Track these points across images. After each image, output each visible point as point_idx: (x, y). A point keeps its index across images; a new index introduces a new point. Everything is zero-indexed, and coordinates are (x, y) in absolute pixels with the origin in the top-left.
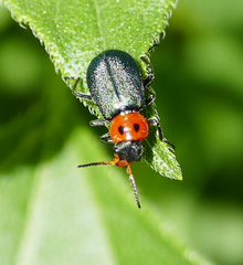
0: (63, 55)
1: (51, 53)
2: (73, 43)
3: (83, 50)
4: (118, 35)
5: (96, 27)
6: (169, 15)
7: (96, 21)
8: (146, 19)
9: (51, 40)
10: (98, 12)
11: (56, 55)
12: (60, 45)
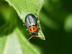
0: (20, 13)
1: (17, 12)
2: (22, 10)
3: (24, 12)
4: (32, 9)
5: (27, 7)
6: (42, 5)
7: (27, 6)
8: (38, 6)
9: (18, 10)
10: (27, 4)
11: (19, 13)
12: (19, 11)
